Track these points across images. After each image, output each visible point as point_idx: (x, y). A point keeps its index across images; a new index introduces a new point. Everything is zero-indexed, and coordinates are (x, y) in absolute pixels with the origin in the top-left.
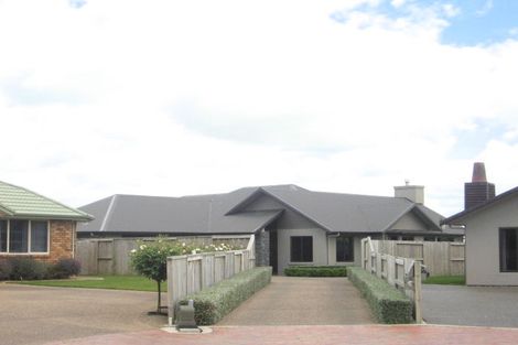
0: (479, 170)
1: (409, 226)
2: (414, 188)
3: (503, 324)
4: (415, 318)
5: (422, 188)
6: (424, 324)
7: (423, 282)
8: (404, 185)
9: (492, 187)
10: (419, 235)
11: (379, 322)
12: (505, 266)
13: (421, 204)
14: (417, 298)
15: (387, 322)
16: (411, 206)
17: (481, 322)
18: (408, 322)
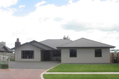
0: (18, 39)
1: (3, 50)
2: (4, 42)
3: (25, 68)
4: (8, 68)
5: (5, 43)
6: (10, 69)
7: (10, 61)
8: (2, 42)
9: (20, 43)
10: (5, 52)
11: (1, 69)
12: (22, 58)
13: (5, 46)
14: (9, 64)
15: (3, 69)
16: (4, 46)
17: (21, 68)
18: (7, 68)
